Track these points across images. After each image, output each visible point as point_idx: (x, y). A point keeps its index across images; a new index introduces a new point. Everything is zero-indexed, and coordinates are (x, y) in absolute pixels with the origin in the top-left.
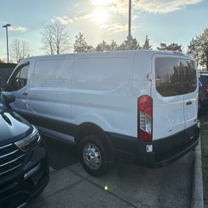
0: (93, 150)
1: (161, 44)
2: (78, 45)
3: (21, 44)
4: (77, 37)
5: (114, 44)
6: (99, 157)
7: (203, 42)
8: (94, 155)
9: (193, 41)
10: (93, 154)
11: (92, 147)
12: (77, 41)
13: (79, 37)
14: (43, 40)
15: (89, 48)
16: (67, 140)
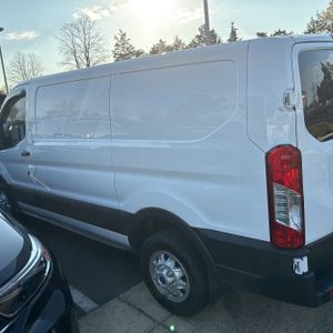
0: (170, 264)
1: (259, 34)
2: (120, 51)
3: (27, 59)
4: (116, 38)
5: (178, 43)
6: (183, 278)
7: (329, 22)
8: (173, 275)
9: (313, 22)
10: (170, 271)
11: (166, 258)
12: (117, 45)
13: (119, 37)
14: (61, 49)
15: (138, 54)
16: (114, 242)
